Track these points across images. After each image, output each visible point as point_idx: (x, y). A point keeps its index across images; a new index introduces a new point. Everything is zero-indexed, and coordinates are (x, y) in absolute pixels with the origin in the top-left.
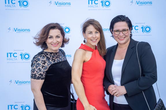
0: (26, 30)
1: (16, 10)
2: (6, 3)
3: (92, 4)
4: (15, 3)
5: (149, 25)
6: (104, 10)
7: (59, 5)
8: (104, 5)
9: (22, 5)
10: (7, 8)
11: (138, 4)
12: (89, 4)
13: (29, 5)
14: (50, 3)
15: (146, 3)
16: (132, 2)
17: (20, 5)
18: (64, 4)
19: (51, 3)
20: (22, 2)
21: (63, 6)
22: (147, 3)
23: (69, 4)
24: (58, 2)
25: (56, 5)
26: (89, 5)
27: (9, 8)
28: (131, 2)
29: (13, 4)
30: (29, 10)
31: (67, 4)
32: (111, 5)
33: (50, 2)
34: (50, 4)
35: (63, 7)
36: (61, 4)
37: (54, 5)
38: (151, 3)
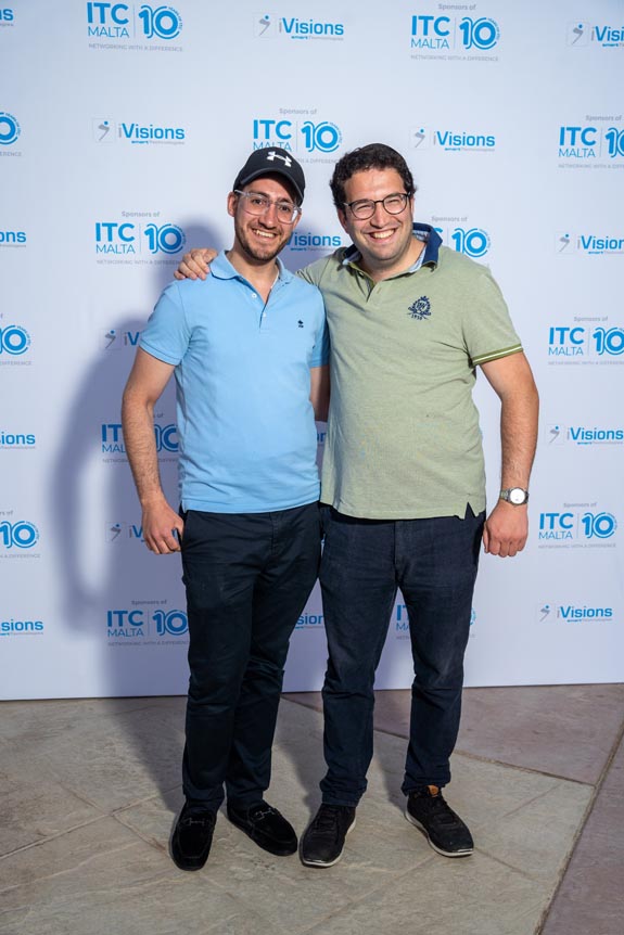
0: (11, 236)
5: (481, 227)
7: (140, 139)
8: (314, 143)
11: (442, 143)
13: (21, 138)
14: (101, 127)
15: (471, 141)
16: (420, 135)
18: (159, 133)
19: (107, 129)
21: (155, 143)
22: (476, 140)
23: (180, 134)
24: (135, 127)
28: (418, 135)
30: (20, 154)
31: (169, 133)
32: (342, 145)
33: (105, 127)
34: (103, 131)
35: (153, 148)
36: (146, 133)
37: (120, 136)
38: (490, 141)
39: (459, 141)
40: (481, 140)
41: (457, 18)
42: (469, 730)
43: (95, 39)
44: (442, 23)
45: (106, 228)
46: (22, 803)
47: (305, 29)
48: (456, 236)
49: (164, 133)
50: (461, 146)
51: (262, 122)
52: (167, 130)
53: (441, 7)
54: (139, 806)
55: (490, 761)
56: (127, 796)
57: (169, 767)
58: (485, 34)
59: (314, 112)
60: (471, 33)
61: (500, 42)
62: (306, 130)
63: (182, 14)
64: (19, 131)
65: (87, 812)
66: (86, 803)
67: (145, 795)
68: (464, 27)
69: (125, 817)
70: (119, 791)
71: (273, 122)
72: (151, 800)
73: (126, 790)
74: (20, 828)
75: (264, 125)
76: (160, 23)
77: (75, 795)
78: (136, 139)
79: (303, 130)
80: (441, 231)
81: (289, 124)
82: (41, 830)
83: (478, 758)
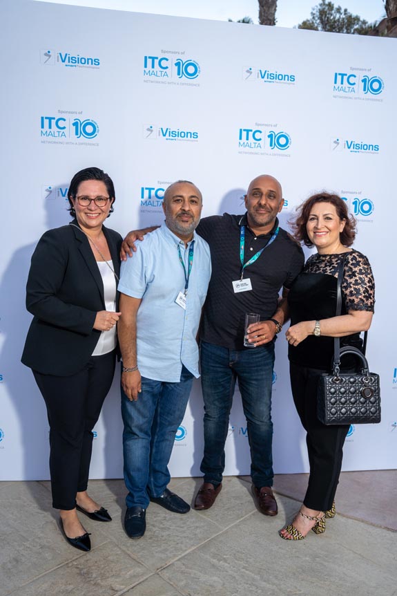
1: (67, 143)
2: (43, 127)
3: (247, 139)
4: (64, 128)
5: (369, 198)
6: (275, 155)
7: (171, 137)
8: (275, 144)
9: (81, 132)
10: (45, 138)
11: (349, 148)
12: (241, 139)
13: (99, 135)
14: (148, 130)
15: (365, 147)
16: (337, 142)
17: (77, 134)
18: (183, 135)
19: (152, 131)
20: (81, 125)
21: (180, 140)
22: (368, 147)
23: (195, 135)
24: (169, 130)
25: (164, 135)
26: (242, 142)
27: (50, 138)
28: (335, 142)
29: (60, 130)
30: (98, 145)
31: (189, 134)
32: (291, 146)
33: (150, 129)
34: (149, 132)
35: (179, 143)
36: (175, 134)
37: (159, 135)
38: (376, 148)
39: (359, 147)
40: (371, 147)
41: (360, 76)
42: (360, 503)
43: (147, 77)
44: (351, 78)
45: (148, 191)
46: (96, 562)
47: (273, 77)
48: (355, 203)
49: (186, 134)
50: (360, 150)
51: (244, 130)
52: (187, 133)
53: (352, 69)
54: (173, 564)
55: (381, 527)
56: (163, 556)
57: (184, 532)
58: (376, 86)
59: (275, 126)
60: (368, 85)
61: (383, 91)
62: (270, 136)
63: (201, 65)
64: (98, 131)
65: (139, 570)
66: (139, 563)
67: (175, 556)
68: (364, 81)
69: (166, 574)
70: (156, 552)
71: (251, 131)
72: (179, 560)
73: (161, 552)
74: (98, 584)
75: (246, 132)
76: (187, 69)
77: (129, 555)
78: (169, 138)
79: (269, 136)
80: (346, 199)
81: (261, 132)
82: (113, 586)
83: (372, 524)
